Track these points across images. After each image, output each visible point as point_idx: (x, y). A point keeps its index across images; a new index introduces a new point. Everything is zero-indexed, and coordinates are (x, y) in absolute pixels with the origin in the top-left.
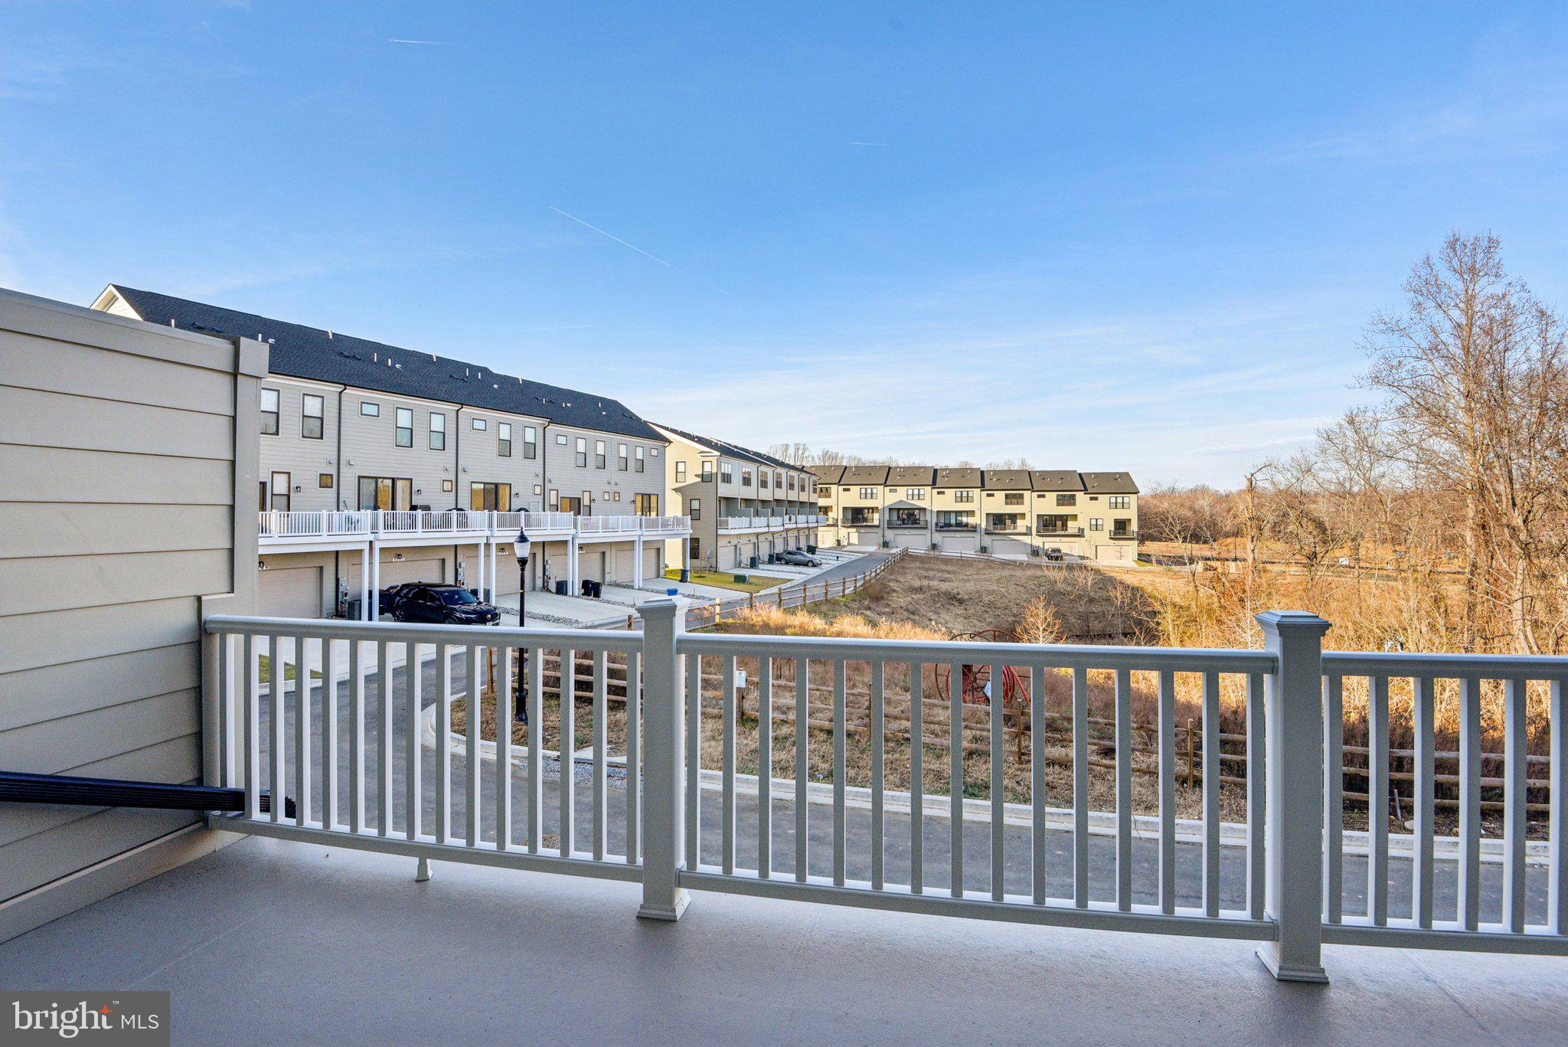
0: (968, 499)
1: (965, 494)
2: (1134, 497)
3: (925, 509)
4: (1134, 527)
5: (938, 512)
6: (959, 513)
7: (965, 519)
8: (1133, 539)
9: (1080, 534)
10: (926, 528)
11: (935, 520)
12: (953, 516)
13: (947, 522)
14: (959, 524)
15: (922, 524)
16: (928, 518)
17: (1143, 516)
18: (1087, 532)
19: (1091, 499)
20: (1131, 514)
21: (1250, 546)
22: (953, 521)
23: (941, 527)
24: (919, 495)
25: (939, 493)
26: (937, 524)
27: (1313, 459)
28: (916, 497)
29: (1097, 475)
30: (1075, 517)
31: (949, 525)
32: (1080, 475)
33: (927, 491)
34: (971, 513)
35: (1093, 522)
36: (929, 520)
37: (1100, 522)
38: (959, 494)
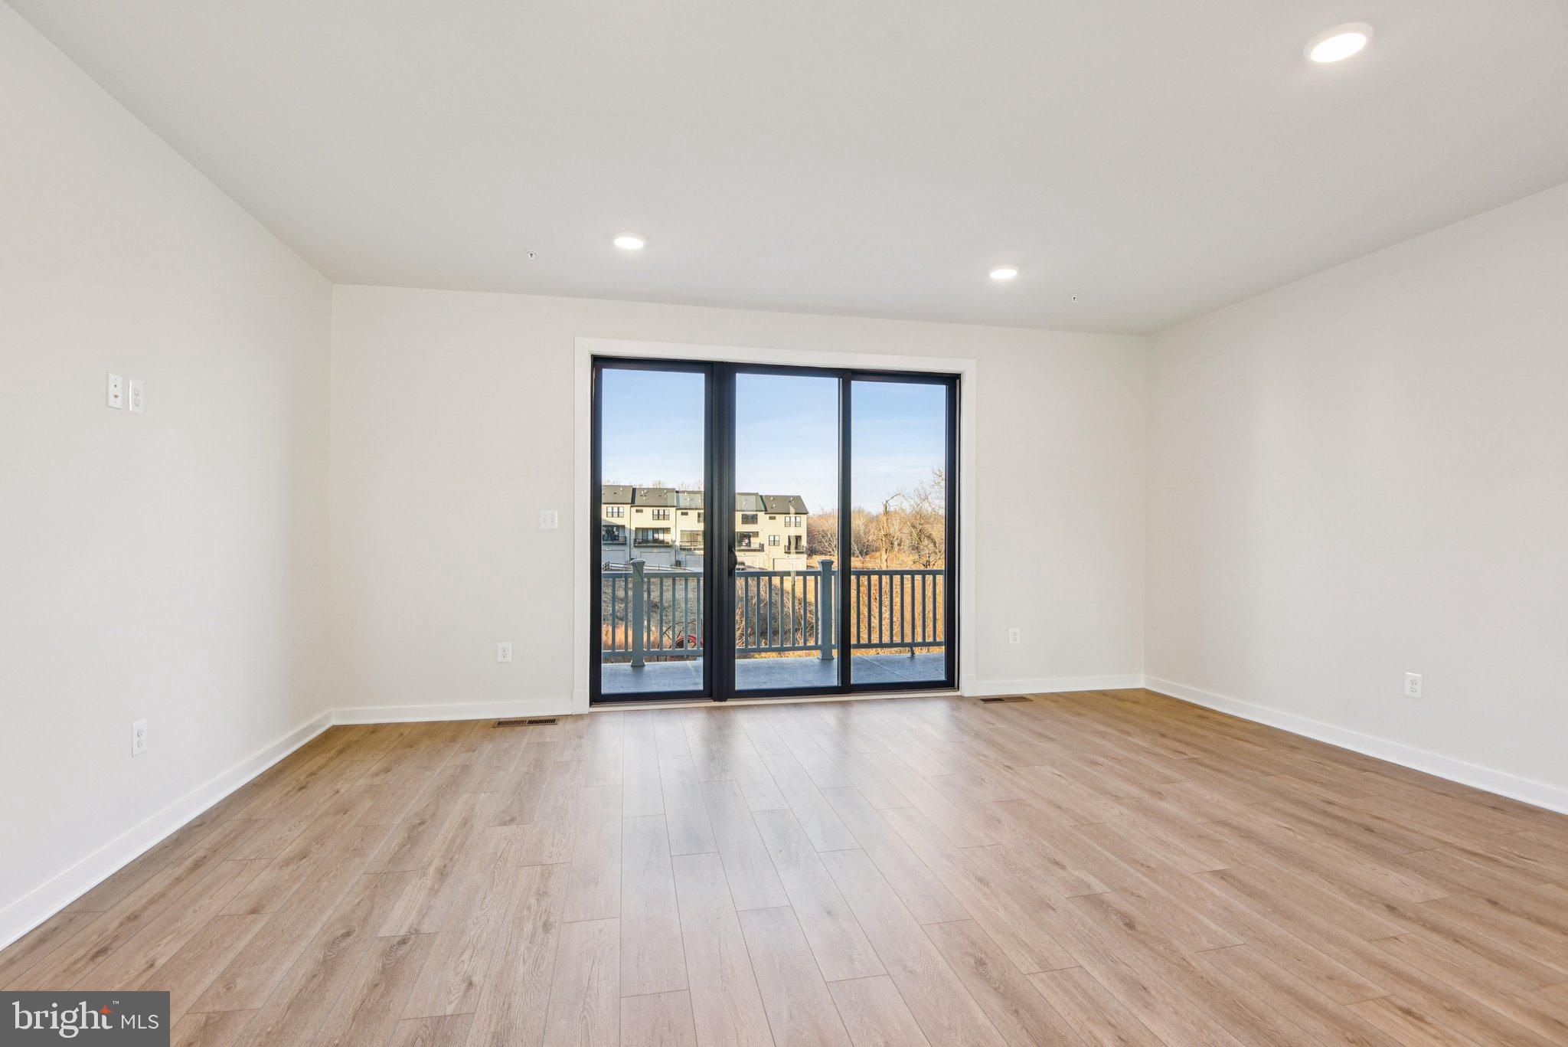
0: (665, 517)
1: (661, 513)
2: (804, 517)
3: (623, 527)
4: (804, 543)
5: (637, 529)
6: (656, 530)
7: (661, 536)
8: (802, 553)
9: (761, 548)
10: (625, 544)
11: (633, 536)
12: (650, 533)
13: (645, 538)
14: (656, 541)
15: (621, 540)
16: (627, 535)
17: (810, 534)
18: (766, 547)
19: (770, 518)
20: (802, 531)
21: (884, 557)
22: (650, 538)
23: (639, 543)
24: (618, 512)
25: (637, 511)
26: (635, 540)
27: (928, 489)
28: (616, 515)
29: (775, 498)
30: (756, 534)
31: (647, 541)
32: (761, 496)
33: (626, 509)
34: (666, 530)
35: (772, 539)
36: (628, 536)
37: (777, 538)
38: (656, 513)
